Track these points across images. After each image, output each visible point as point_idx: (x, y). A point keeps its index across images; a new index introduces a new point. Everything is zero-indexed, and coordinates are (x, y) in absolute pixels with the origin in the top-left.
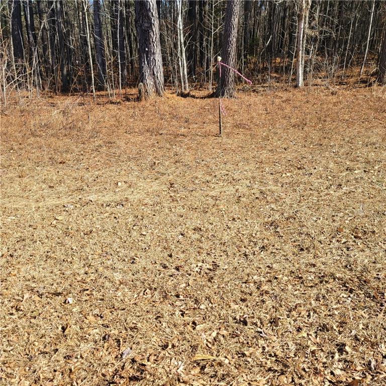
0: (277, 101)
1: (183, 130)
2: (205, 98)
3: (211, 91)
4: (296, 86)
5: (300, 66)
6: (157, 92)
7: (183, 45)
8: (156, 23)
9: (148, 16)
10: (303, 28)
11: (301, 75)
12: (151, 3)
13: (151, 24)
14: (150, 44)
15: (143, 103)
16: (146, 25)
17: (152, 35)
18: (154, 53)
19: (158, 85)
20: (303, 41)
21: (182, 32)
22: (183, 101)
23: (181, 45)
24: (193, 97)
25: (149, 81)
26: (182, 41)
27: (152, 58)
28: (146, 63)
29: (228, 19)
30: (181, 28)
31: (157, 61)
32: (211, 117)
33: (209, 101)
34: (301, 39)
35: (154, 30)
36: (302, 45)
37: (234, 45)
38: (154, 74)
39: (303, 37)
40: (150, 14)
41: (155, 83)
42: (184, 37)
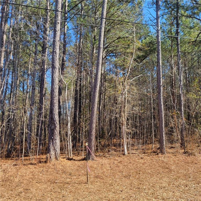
0: (116, 162)
1: (68, 180)
2: (80, 160)
3: (83, 157)
4: (124, 154)
5: (125, 145)
6: (56, 158)
7: (70, 135)
8: (58, 126)
9: (54, 123)
10: (125, 129)
11: (126, 149)
12: (56, 118)
13: (55, 127)
14: (54, 135)
15: (48, 164)
16: (53, 127)
17: (56, 132)
18: (56, 139)
19: (57, 155)
20: (125, 134)
21: (70, 129)
22: (69, 163)
23: (69, 135)
24: (74, 160)
25: (52, 152)
26: (70, 133)
27: (55, 142)
28: (52, 144)
29: (91, 124)
30: (70, 128)
31: (57, 143)
32: (83, 171)
33: (82, 162)
34: (124, 133)
35: (57, 129)
36: (125, 136)
37: (94, 136)
38: (55, 149)
39: (125, 132)
40: (55, 122)
41: (55, 153)
42: (71, 132)
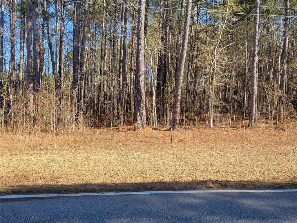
0: (199, 133)
2: (165, 131)
3: (168, 128)
4: (210, 127)
5: (211, 118)
6: (143, 127)
7: (155, 107)
8: (144, 97)
9: (141, 95)
10: (212, 102)
11: (212, 122)
12: (142, 90)
13: (142, 98)
14: (141, 106)
15: (136, 131)
16: (140, 98)
17: (142, 103)
18: (142, 110)
19: (143, 124)
20: (212, 107)
21: (155, 101)
22: (155, 132)
23: (154, 107)
24: (160, 130)
25: (139, 122)
26: (155, 105)
27: (141, 112)
28: (138, 114)
29: (176, 96)
30: (155, 99)
31: (143, 113)
32: (168, 138)
33: (167, 132)
34: (211, 106)
35: (143, 100)
36: (211, 109)
37: (179, 108)
38: (142, 119)
39: (212, 105)
40: (142, 94)
41: (142, 123)
42: (156, 103)
